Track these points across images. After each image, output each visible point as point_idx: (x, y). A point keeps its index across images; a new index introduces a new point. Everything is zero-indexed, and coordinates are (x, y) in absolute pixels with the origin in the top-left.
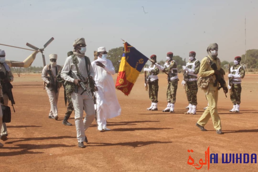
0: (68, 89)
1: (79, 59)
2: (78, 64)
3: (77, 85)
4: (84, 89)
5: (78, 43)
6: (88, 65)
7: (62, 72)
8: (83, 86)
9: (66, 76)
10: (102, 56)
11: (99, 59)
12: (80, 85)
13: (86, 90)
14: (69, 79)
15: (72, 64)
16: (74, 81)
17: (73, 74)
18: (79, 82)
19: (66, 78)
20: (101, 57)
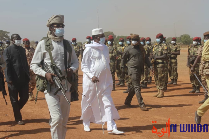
0: (38, 86)
1: (55, 45)
2: (52, 52)
3: (50, 81)
4: (58, 86)
5: (51, 22)
6: (68, 53)
7: (32, 62)
8: (57, 82)
9: (36, 68)
10: (100, 40)
11: (95, 44)
12: (54, 81)
13: (61, 89)
14: (39, 72)
15: (45, 51)
16: (45, 75)
17: (46, 65)
18: (53, 76)
19: (36, 71)
20: (98, 42)
